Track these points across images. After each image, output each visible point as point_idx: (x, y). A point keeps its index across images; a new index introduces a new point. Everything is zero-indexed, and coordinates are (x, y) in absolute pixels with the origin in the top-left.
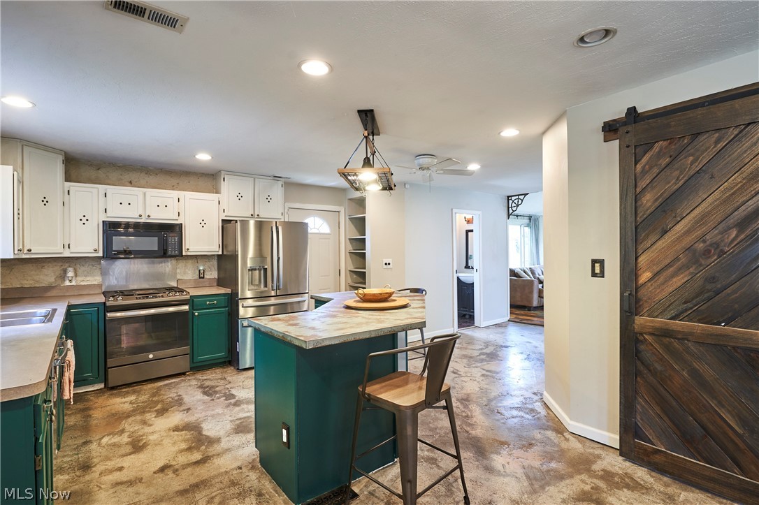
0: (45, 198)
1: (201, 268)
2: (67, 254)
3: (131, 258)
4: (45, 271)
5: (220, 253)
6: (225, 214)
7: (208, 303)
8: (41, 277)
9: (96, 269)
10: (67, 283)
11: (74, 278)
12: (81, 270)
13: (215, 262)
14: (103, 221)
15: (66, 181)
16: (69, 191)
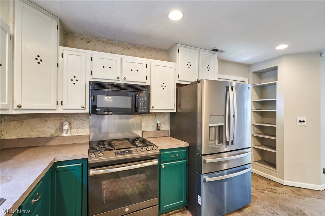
0: (38, 56)
1: (158, 122)
2: (60, 110)
3: (111, 114)
4: (48, 124)
5: (175, 111)
6: (179, 79)
7: (172, 156)
8: (45, 129)
9: (85, 123)
10: (64, 134)
11: (69, 130)
12: (75, 123)
13: (167, 118)
14: (90, 81)
15: (60, 45)
16: (62, 54)
